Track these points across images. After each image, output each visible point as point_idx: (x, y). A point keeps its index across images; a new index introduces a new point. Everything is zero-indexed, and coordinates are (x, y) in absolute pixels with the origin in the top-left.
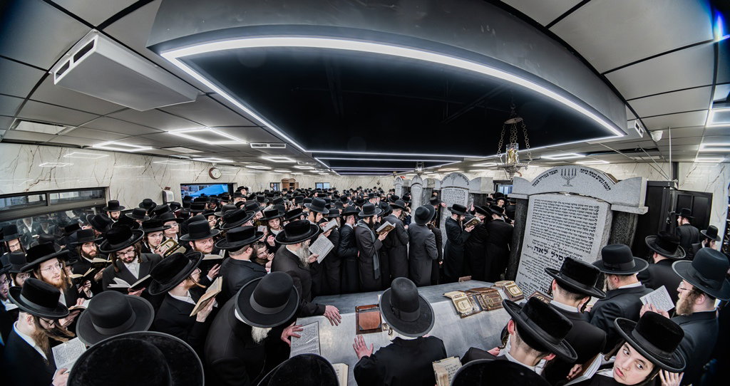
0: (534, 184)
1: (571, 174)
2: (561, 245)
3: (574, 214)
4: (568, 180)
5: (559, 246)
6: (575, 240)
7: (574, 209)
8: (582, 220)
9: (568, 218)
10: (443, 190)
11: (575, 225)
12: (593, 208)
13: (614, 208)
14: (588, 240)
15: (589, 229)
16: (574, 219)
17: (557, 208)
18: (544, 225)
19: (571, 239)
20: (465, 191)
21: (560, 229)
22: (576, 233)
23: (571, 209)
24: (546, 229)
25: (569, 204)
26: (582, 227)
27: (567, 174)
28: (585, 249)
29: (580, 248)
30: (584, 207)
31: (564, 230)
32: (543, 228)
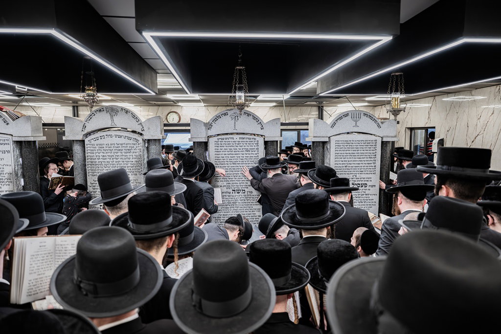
0: (332, 126)
1: (357, 117)
2: (357, 175)
3: (363, 148)
4: (356, 122)
5: (356, 176)
6: (365, 168)
7: (362, 144)
8: (368, 152)
9: (359, 152)
10: (212, 142)
11: (364, 157)
12: (374, 142)
13: (385, 140)
14: (373, 165)
15: (373, 157)
16: (363, 152)
17: (352, 146)
18: (344, 162)
19: (363, 168)
20: (258, 138)
21: (355, 162)
22: (365, 162)
23: (360, 144)
24: (346, 165)
25: (359, 141)
26: (368, 157)
28: (372, 172)
29: (369, 172)
30: (368, 142)
31: (358, 162)
32: (344, 165)
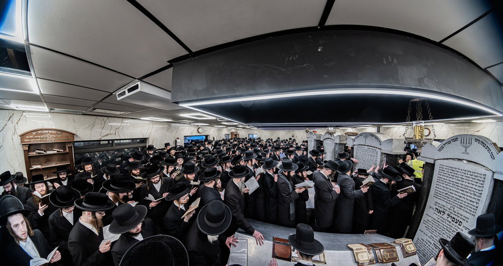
0: (440, 150)
1: (468, 142)
2: (456, 208)
3: (468, 180)
4: (466, 148)
5: (454, 208)
6: (466, 204)
7: (469, 176)
8: (474, 187)
9: (464, 183)
10: (355, 147)
11: (468, 191)
12: (482, 176)
13: (496, 177)
14: (475, 204)
15: (478, 194)
16: (468, 185)
17: (456, 174)
18: (445, 189)
19: (463, 203)
20: (377, 150)
21: (457, 193)
22: (468, 198)
23: (466, 175)
24: (447, 192)
25: (466, 171)
26: (473, 193)
27: (465, 143)
28: (472, 213)
29: (468, 211)
30: (476, 175)
31: (460, 195)
32: (444, 192)
